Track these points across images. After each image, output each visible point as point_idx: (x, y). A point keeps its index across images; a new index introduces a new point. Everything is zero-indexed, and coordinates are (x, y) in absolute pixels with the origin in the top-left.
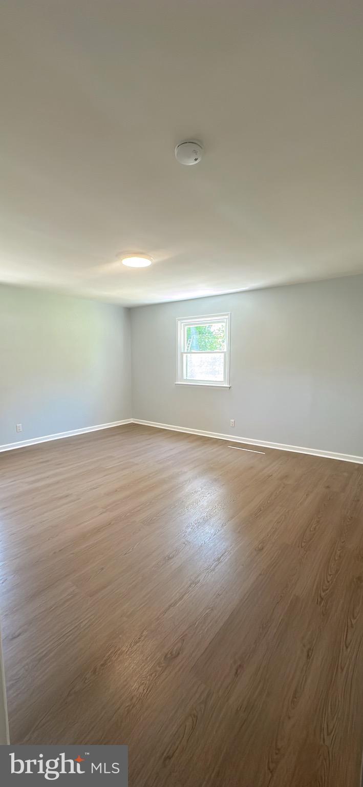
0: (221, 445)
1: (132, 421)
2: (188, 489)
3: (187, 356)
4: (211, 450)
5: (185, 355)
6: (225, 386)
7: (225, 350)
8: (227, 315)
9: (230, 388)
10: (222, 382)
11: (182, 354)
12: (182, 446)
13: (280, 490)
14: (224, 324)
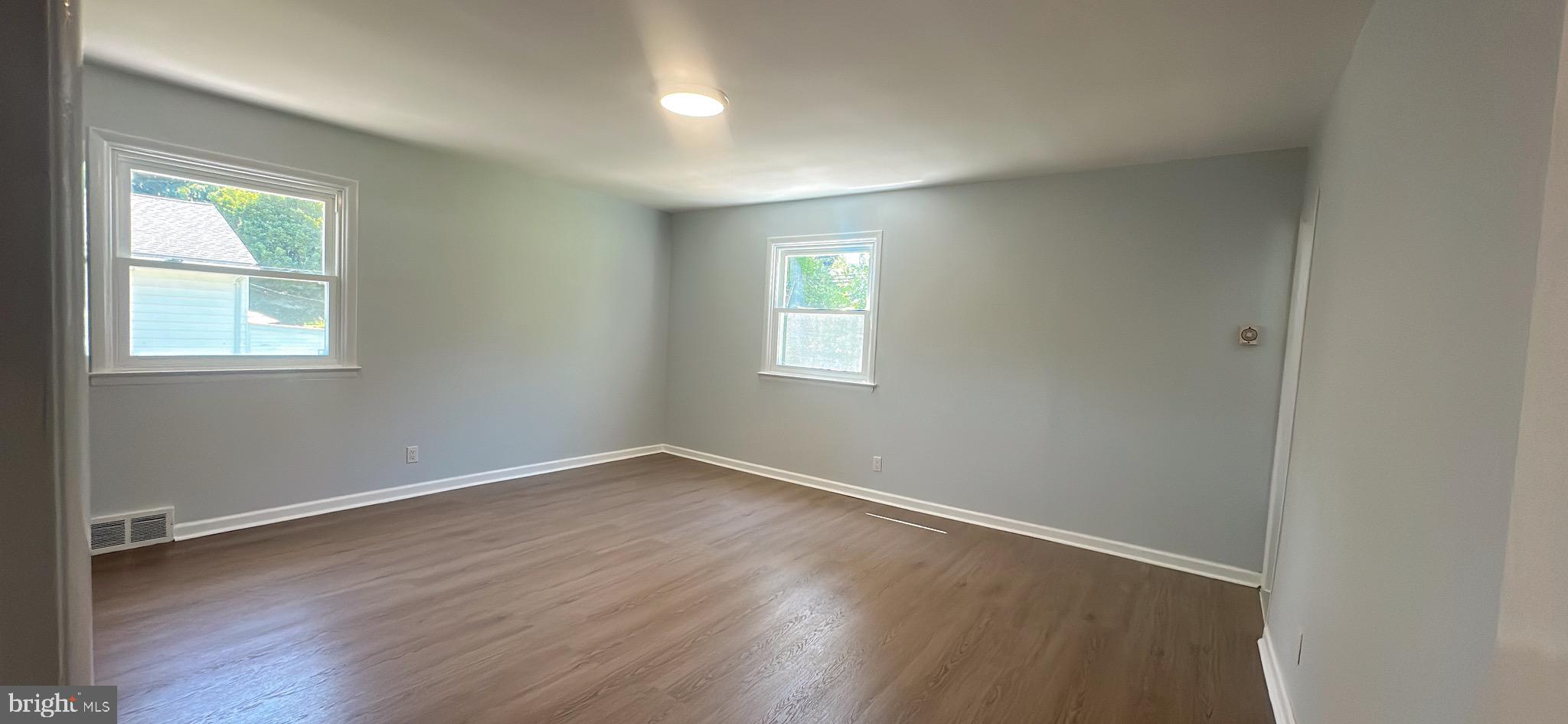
0: (849, 511)
1: (662, 448)
2: (782, 609)
3: (786, 318)
4: (829, 521)
5: (782, 316)
6: (864, 383)
7: (868, 308)
8: (873, 235)
9: (874, 387)
10: (858, 374)
11: (776, 312)
12: (766, 509)
13: (985, 621)
14: (867, 256)
